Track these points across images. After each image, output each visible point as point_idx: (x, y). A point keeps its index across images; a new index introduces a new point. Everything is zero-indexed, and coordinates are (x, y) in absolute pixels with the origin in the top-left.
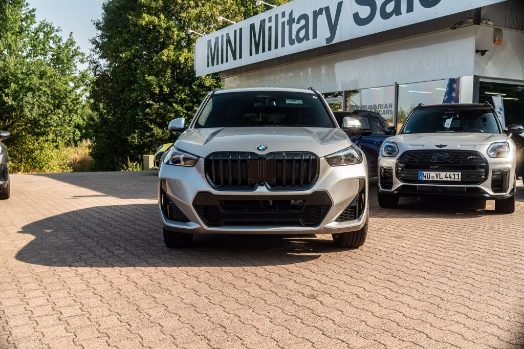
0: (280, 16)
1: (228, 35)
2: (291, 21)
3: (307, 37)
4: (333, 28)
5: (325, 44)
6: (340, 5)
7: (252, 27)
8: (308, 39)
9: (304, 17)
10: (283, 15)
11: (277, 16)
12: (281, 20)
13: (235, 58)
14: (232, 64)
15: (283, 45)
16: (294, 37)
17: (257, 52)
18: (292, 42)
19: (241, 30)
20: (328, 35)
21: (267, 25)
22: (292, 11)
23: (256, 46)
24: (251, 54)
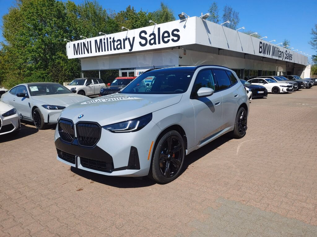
1: (84, 43)
2: (114, 41)
4: (132, 46)
5: (128, 51)
6: (134, 38)
7: (96, 41)
8: (121, 49)
9: (120, 40)
10: (110, 38)
11: (107, 38)
13: (88, 53)
14: (87, 55)
15: (111, 50)
17: (99, 51)
18: (115, 49)
19: (90, 42)
20: (130, 48)
21: (103, 41)
22: (114, 38)
24: (96, 52)
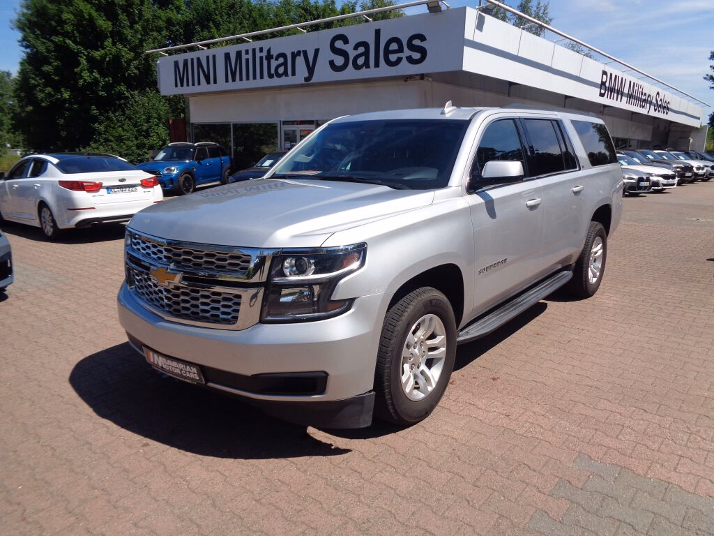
0: (257, 51)
1: (198, 59)
2: (269, 57)
3: (286, 73)
4: (311, 70)
5: (303, 82)
6: (317, 51)
7: (227, 56)
8: (287, 75)
9: (283, 55)
10: (261, 50)
11: (254, 50)
12: (258, 55)
13: (208, 82)
15: (262, 77)
16: (273, 72)
17: (234, 80)
18: (271, 76)
19: (214, 57)
20: (307, 75)
21: (244, 57)
22: (270, 49)
23: (232, 74)
24: (227, 81)
